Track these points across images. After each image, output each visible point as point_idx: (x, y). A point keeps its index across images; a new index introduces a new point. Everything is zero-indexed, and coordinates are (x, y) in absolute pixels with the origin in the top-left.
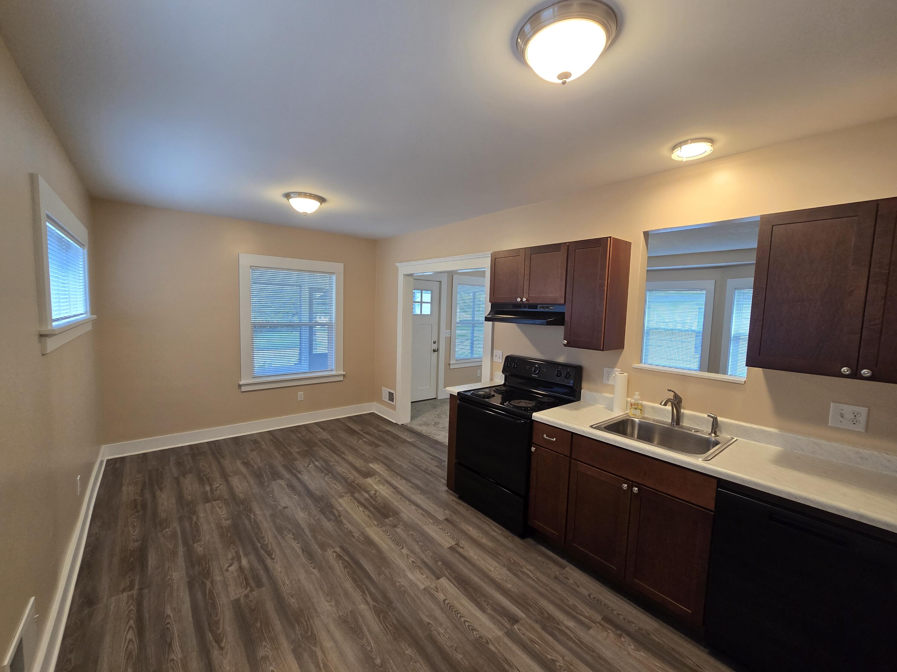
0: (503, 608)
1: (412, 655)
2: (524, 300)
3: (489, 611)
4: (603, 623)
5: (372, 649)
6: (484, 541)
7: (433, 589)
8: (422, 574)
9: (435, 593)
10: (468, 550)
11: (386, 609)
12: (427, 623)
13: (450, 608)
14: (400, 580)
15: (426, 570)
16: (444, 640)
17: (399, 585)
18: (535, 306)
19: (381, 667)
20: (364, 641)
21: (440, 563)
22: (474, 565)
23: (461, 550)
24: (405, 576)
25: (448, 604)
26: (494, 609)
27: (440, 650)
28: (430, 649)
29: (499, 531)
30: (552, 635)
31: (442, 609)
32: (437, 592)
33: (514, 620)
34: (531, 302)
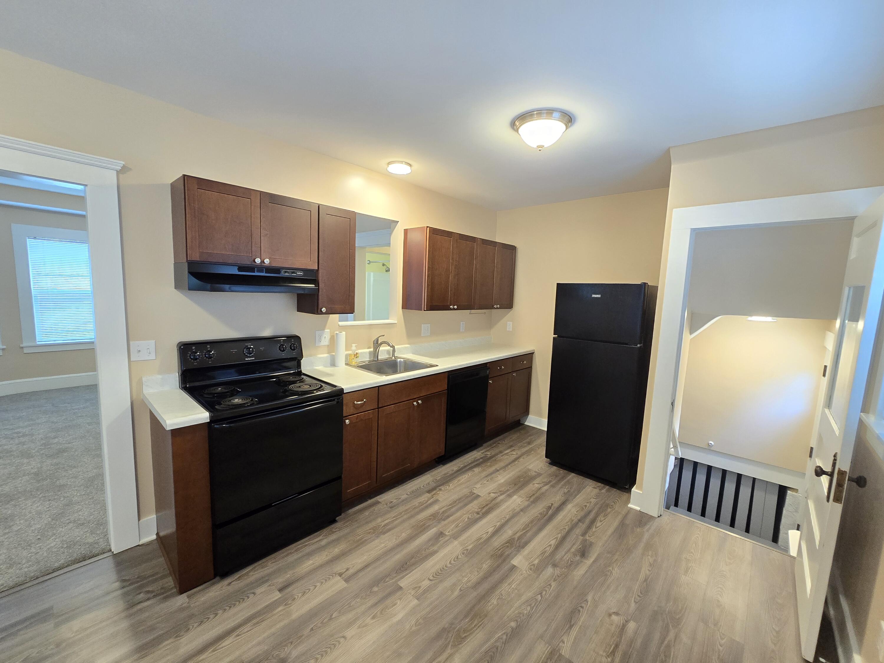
0: (429, 540)
1: (497, 598)
2: (267, 261)
3: (435, 548)
4: (433, 493)
5: (504, 633)
6: (336, 551)
7: (417, 591)
8: (396, 604)
9: (422, 589)
10: (352, 564)
11: (453, 632)
12: (460, 591)
13: (438, 575)
14: (408, 627)
15: (389, 601)
16: (474, 577)
17: (416, 626)
18: (277, 270)
19: (517, 621)
20: (498, 644)
21: (375, 589)
22: (377, 559)
23: (351, 571)
24: (400, 622)
25: (433, 576)
26: (433, 545)
27: (485, 578)
28: (486, 586)
29: (321, 538)
30: (448, 517)
31: (441, 581)
32: (420, 587)
33: (441, 534)
34: (276, 264)
